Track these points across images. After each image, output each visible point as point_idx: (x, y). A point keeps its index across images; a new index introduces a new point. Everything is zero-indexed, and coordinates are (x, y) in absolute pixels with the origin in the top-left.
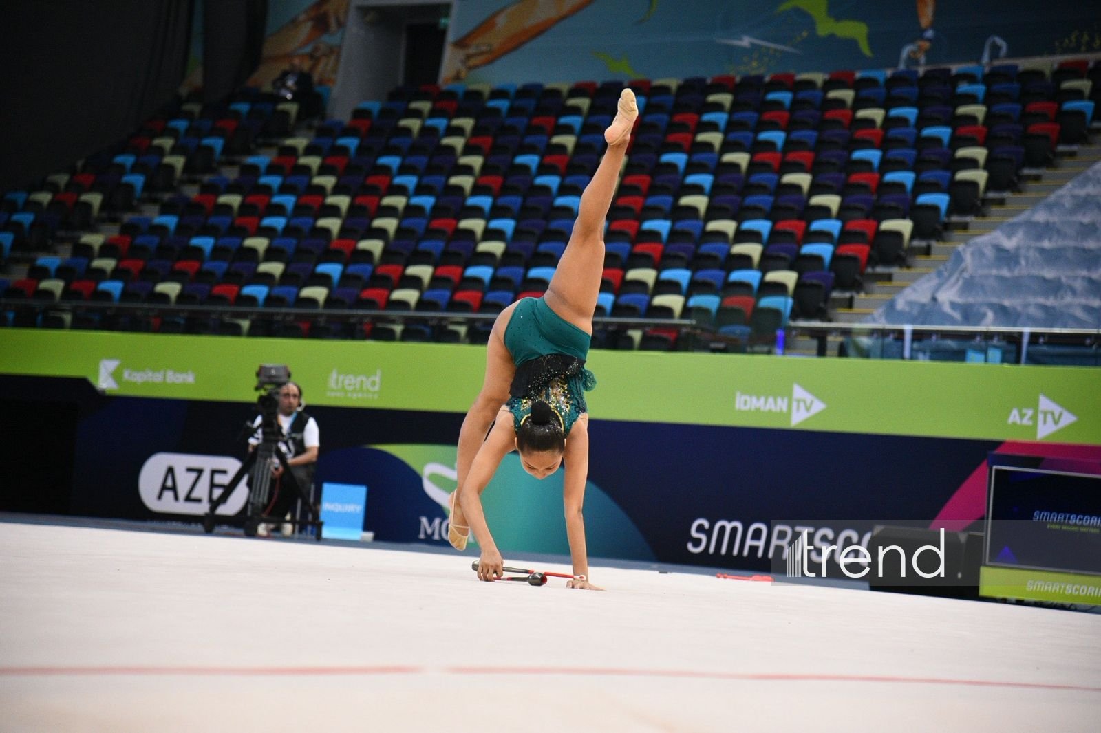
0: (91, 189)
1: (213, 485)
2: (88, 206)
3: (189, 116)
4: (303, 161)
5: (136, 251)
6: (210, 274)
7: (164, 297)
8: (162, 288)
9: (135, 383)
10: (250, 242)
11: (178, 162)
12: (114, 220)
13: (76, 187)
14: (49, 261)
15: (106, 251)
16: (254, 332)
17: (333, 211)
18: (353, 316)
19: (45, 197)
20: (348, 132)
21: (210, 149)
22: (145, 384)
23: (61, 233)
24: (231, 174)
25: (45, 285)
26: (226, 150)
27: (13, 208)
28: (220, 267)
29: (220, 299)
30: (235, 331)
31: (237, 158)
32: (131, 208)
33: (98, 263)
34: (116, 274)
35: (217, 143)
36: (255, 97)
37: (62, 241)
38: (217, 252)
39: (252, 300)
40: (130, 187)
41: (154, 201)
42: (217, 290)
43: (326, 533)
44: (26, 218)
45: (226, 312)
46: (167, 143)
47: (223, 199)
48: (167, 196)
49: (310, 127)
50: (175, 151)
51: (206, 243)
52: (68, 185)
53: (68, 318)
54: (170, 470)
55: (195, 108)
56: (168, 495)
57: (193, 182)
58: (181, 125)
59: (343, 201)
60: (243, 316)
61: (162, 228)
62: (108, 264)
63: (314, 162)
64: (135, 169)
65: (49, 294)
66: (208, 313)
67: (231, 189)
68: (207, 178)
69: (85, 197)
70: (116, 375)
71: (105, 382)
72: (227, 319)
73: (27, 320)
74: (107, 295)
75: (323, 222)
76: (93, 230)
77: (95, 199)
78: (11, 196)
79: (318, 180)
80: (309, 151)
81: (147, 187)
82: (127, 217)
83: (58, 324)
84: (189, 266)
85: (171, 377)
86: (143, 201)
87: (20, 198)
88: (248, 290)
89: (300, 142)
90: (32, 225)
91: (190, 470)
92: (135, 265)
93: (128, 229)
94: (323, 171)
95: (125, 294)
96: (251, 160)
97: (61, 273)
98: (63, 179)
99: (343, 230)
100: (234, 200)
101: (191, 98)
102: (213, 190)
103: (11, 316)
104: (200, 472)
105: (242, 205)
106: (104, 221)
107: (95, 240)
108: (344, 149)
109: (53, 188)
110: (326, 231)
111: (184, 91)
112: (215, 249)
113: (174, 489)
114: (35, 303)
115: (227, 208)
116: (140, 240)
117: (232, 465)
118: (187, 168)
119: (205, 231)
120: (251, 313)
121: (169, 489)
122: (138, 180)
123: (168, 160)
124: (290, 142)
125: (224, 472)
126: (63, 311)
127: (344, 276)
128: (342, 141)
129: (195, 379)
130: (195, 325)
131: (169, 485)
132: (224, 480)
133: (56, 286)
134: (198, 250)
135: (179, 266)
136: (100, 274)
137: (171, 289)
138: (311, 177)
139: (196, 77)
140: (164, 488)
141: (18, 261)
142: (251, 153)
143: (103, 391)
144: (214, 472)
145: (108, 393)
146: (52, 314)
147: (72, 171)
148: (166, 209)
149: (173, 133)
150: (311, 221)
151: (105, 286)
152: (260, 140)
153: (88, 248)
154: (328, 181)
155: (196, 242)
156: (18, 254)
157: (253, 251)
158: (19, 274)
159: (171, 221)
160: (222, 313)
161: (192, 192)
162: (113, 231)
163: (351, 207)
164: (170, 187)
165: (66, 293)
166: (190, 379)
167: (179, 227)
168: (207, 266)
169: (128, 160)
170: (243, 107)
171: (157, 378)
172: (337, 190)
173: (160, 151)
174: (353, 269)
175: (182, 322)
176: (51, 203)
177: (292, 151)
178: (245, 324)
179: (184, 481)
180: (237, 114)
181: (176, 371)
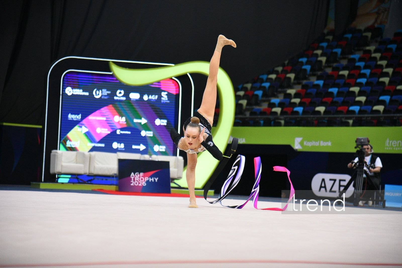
0: (291, 72)
1: (340, 186)
2: (289, 78)
3: (328, 41)
4: (373, 55)
5: (307, 95)
6: (336, 102)
7: (319, 112)
8: (317, 109)
9: (309, 146)
10: (352, 89)
11: (324, 59)
12: (299, 84)
13: (285, 72)
14: (275, 100)
15: (297, 95)
16: (354, 125)
17: (386, 75)
18: (395, 117)
19: (273, 76)
20: (392, 42)
21: (336, 53)
22: (313, 146)
23: (280, 90)
24: (344, 62)
25: (274, 110)
26: (342, 53)
27: (262, 81)
28: (340, 99)
29: (340, 112)
30: (347, 125)
31: (347, 56)
32: (306, 78)
33: (293, 100)
34: (300, 104)
35: (339, 51)
36: (354, 31)
37: (280, 92)
38: (339, 93)
39: (353, 112)
40: (305, 70)
41: (314, 75)
42: (339, 109)
43: (387, 205)
44: (267, 85)
45: (343, 117)
46: (319, 52)
47: (341, 73)
48: (319, 73)
49: (376, 41)
50: (322, 55)
51: (335, 90)
52: (282, 71)
53: (283, 122)
54: (323, 180)
55: (330, 38)
56: (323, 189)
57: (329, 67)
58: (325, 44)
59: (390, 71)
60: (350, 118)
61: (318, 85)
62: (297, 101)
63: (378, 55)
64: (307, 63)
65: (276, 113)
66: (336, 118)
67: (344, 69)
68: (335, 65)
69: (288, 75)
70: (301, 143)
71: (297, 146)
72: (344, 120)
73: (268, 123)
74: (297, 113)
75: (382, 79)
76: (291, 87)
77: (292, 76)
78: (261, 77)
79: (379, 63)
80: (376, 51)
81: (312, 70)
82: (304, 82)
83: (279, 125)
84: (328, 100)
85: (322, 144)
86: (310, 75)
87: (264, 77)
88: (352, 108)
89: (372, 48)
90: (269, 87)
91: (331, 180)
92: (307, 100)
93: (305, 87)
94: (382, 59)
95: (304, 112)
96: (352, 56)
97: (280, 105)
98: (280, 69)
99: (390, 82)
100: (346, 73)
101: (328, 34)
102: (337, 69)
103: (262, 122)
104: (335, 180)
105: (349, 75)
106: (295, 84)
107: (292, 91)
108: (391, 49)
109: (277, 73)
110: (383, 83)
111: (326, 31)
112: (338, 93)
113: (325, 187)
114: (271, 117)
115: (343, 76)
116: (309, 91)
117: (348, 178)
118: (327, 61)
119: (334, 86)
120: (353, 117)
121: (323, 187)
122: (308, 67)
123: (320, 59)
124: (368, 48)
125: (345, 180)
126: (281, 119)
127: (391, 100)
128: (389, 46)
129: (331, 144)
130: (331, 123)
131: (323, 186)
132: (345, 183)
133: (278, 110)
134: (332, 93)
135: (324, 100)
136: (294, 105)
137: (321, 109)
138: (377, 62)
139: (331, 25)
140: (321, 187)
141: (264, 101)
142: (352, 53)
143: (297, 150)
144: (340, 181)
145: (298, 150)
146: (277, 121)
147: (283, 65)
148: (319, 78)
149: (322, 48)
150: (377, 79)
151: (296, 109)
152: (356, 48)
153: (290, 95)
154: (384, 63)
155: (330, 90)
156: (264, 99)
157: (353, 92)
158: (265, 106)
159: (321, 83)
160: (341, 118)
161: (329, 71)
162: (299, 88)
163: (393, 72)
164: (320, 69)
165: (282, 113)
166: (330, 144)
167: (324, 84)
168: (336, 99)
169: (304, 60)
170: (349, 36)
171: (317, 144)
172: (388, 66)
173: (317, 55)
174: (395, 97)
175: (326, 122)
176: (276, 78)
177: (369, 51)
178: (351, 122)
179: (329, 184)
180: (347, 38)
181: (324, 141)
